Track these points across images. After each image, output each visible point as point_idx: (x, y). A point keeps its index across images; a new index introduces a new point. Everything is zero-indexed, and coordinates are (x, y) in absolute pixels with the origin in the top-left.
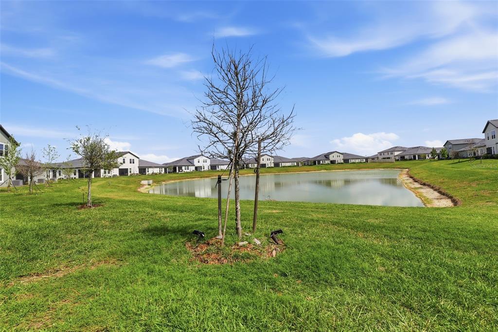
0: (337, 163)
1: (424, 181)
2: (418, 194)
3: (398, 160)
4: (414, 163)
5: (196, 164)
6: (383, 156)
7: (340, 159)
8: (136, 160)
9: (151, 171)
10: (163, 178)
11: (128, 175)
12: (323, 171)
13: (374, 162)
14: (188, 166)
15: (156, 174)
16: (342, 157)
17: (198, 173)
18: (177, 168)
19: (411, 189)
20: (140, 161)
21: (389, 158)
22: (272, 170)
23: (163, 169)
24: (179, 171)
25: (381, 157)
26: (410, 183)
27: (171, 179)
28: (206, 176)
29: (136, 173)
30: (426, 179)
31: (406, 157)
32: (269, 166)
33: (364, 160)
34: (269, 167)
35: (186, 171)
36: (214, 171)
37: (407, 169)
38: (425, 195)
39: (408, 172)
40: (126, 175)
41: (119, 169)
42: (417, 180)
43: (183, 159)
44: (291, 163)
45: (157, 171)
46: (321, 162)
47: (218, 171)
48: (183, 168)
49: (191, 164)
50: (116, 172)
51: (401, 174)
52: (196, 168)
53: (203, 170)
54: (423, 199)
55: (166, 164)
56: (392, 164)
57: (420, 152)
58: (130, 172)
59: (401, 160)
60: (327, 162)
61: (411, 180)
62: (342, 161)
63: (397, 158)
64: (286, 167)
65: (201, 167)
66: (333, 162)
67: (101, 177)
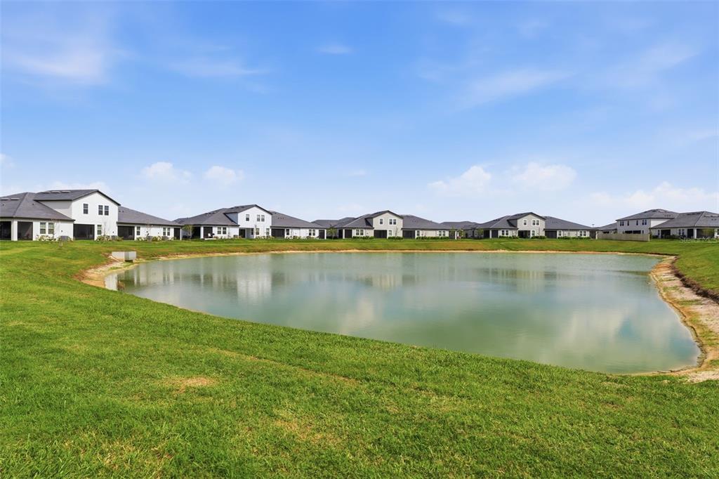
0: (531, 236)
1: (707, 286)
2: (688, 318)
3: (656, 237)
4: (689, 245)
5: (243, 223)
6: (626, 228)
7: (538, 229)
8: (113, 210)
9: (143, 232)
10: (166, 248)
11: (93, 238)
12: (501, 251)
13: (606, 239)
14: (225, 227)
15: (155, 239)
16: (542, 224)
17: (244, 242)
18: (202, 229)
19: (674, 302)
20: (122, 211)
21: (638, 232)
22: (397, 243)
23: (172, 231)
24: (206, 236)
25: (621, 229)
26: (675, 288)
27: (183, 251)
28: (260, 248)
29: (110, 234)
30: (712, 282)
31: (673, 232)
32: (393, 235)
33: (588, 234)
34: (393, 238)
35: (219, 236)
36: (280, 239)
37: (673, 257)
38: (703, 320)
39: (673, 263)
40: (89, 239)
41: (74, 225)
42: (689, 283)
43: (217, 211)
44: (438, 232)
45: (157, 232)
46: (500, 233)
47: (288, 240)
48: (215, 230)
49: (230, 223)
50: (66, 230)
51: (658, 267)
52: (242, 232)
53: (255, 236)
54: (698, 331)
55: (181, 220)
56: (642, 245)
57: (702, 223)
58: (99, 232)
59: (662, 237)
60: (511, 233)
61: (677, 282)
62: (543, 234)
63: (655, 233)
64: (428, 238)
65: (252, 229)
66: (523, 234)
67: (34, 239)
